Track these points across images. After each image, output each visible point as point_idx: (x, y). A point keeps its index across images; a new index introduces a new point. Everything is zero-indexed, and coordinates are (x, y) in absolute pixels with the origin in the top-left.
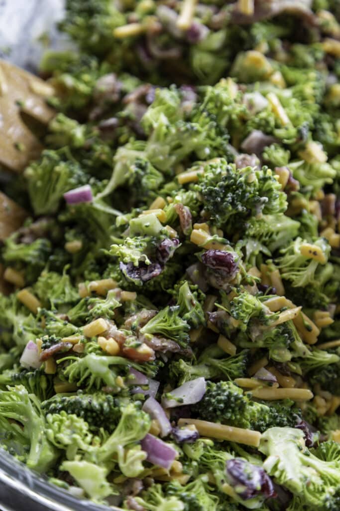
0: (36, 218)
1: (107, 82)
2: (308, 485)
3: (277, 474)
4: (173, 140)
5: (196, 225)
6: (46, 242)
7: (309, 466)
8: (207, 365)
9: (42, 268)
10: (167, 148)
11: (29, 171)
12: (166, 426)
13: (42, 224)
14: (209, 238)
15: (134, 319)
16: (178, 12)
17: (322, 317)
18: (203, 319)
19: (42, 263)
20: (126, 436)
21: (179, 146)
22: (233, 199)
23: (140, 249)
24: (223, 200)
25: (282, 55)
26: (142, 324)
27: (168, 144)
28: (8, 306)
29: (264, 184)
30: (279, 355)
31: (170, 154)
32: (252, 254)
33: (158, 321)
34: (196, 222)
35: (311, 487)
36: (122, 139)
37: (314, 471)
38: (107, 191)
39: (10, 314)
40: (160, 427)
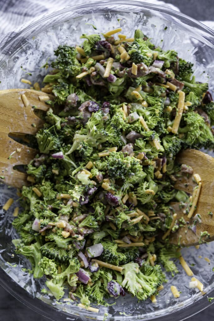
0: (40, 155)
1: (72, 97)
2: (137, 293)
3: (127, 287)
4: (98, 137)
5: (105, 180)
6: (45, 166)
7: (139, 283)
8: (104, 232)
9: (43, 179)
10: (96, 140)
11: (38, 136)
12: (86, 264)
13: (42, 158)
14: (110, 188)
15: (77, 219)
16: (105, 67)
17: (151, 214)
18: (104, 219)
19: (42, 177)
20: (70, 271)
21: (100, 139)
22: (120, 173)
23: (81, 192)
24: (116, 173)
25: (148, 89)
26: (80, 222)
27: (96, 138)
28: (29, 192)
29: (133, 166)
30: (132, 234)
31: (97, 142)
32: (126, 189)
33: (86, 222)
34: (105, 178)
35: (139, 294)
36: (77, 127)
37: (141, 287)
38: (69, 153)
39: (29, 196)
40: (84, 264)
